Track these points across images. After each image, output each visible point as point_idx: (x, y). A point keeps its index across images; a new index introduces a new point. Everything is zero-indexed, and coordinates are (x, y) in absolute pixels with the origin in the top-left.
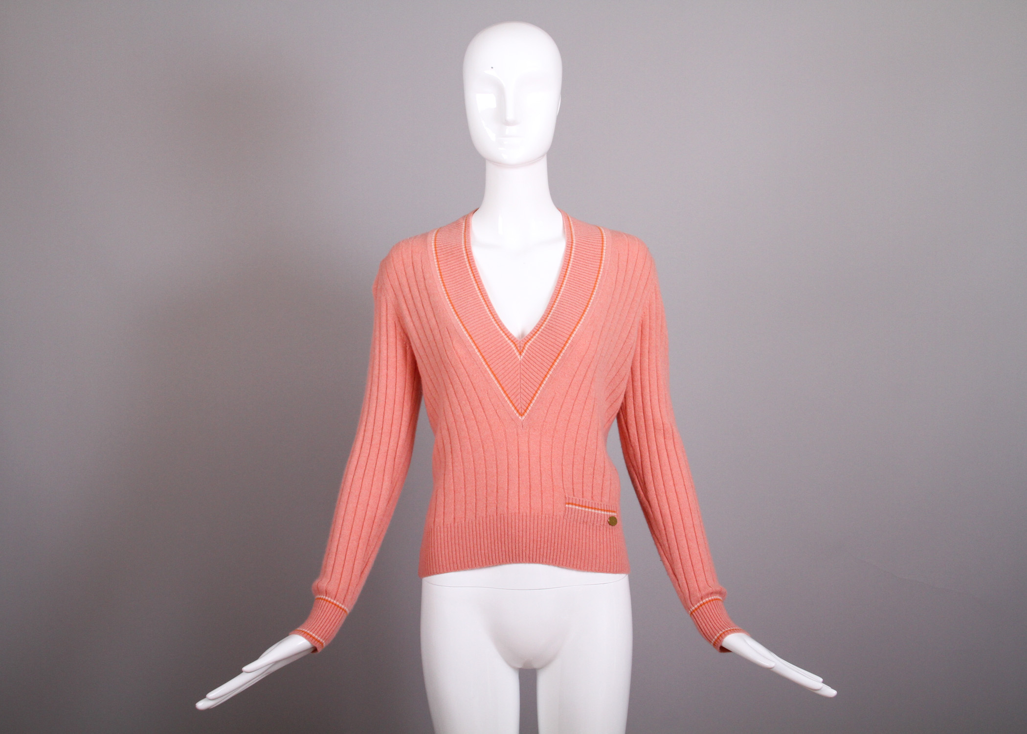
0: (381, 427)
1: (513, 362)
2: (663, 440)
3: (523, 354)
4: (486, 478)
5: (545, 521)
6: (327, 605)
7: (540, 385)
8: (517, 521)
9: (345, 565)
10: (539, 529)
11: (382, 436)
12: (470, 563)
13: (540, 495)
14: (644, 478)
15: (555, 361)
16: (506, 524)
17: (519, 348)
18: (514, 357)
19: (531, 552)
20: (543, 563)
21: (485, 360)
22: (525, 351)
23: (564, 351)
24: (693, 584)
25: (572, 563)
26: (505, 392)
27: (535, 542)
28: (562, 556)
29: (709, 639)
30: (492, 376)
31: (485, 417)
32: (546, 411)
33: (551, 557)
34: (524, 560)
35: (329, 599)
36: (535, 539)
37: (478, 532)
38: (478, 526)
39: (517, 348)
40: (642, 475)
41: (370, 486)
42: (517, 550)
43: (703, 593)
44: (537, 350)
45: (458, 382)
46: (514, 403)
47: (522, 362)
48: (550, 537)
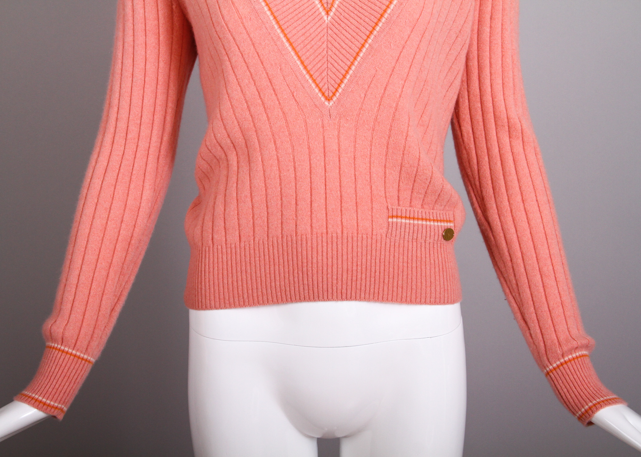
0: (140, 115)
1: (317, 25)
2: (507, 140)
3: (332, 14)
4: (280, 185)
5: (362, 243)
6: (63, 357)
7: (355, 59)
8: (325, 244)
9: (89, 302)
10: (355, 254)
11: (141, 127)
12: (260, 298)
13: (355, 208)
14: (482, 192)
15: (377, 24)
16: (309, 249)
17: (325, 6)
18: (319, 17)
19: (344, 286)
20: (360, 299)
21: (278, 22)
22: (334, 10)
23: (389, 11)
24: (551, 336)
25: (399, 296)
26: (305, 68)
27: (350, 273)
28: (386, 289)
29: (573, 410)
30: (287, 45)
31: (277, 102)
32: (363, 95)
33: (372, 290)
34: (335, 297)
35: (66, 349)
36: (350, 267)
37: (272, 257)
38: (271, 248)
39: (323, 5)
40: (478, 187)
41: (125, 195)
42: (325, 283)
43: (565, 348)
44: (351, 8)
45: (238, 52)
46: (318, 82)
47: (330, 25)
48: (369, 264)
